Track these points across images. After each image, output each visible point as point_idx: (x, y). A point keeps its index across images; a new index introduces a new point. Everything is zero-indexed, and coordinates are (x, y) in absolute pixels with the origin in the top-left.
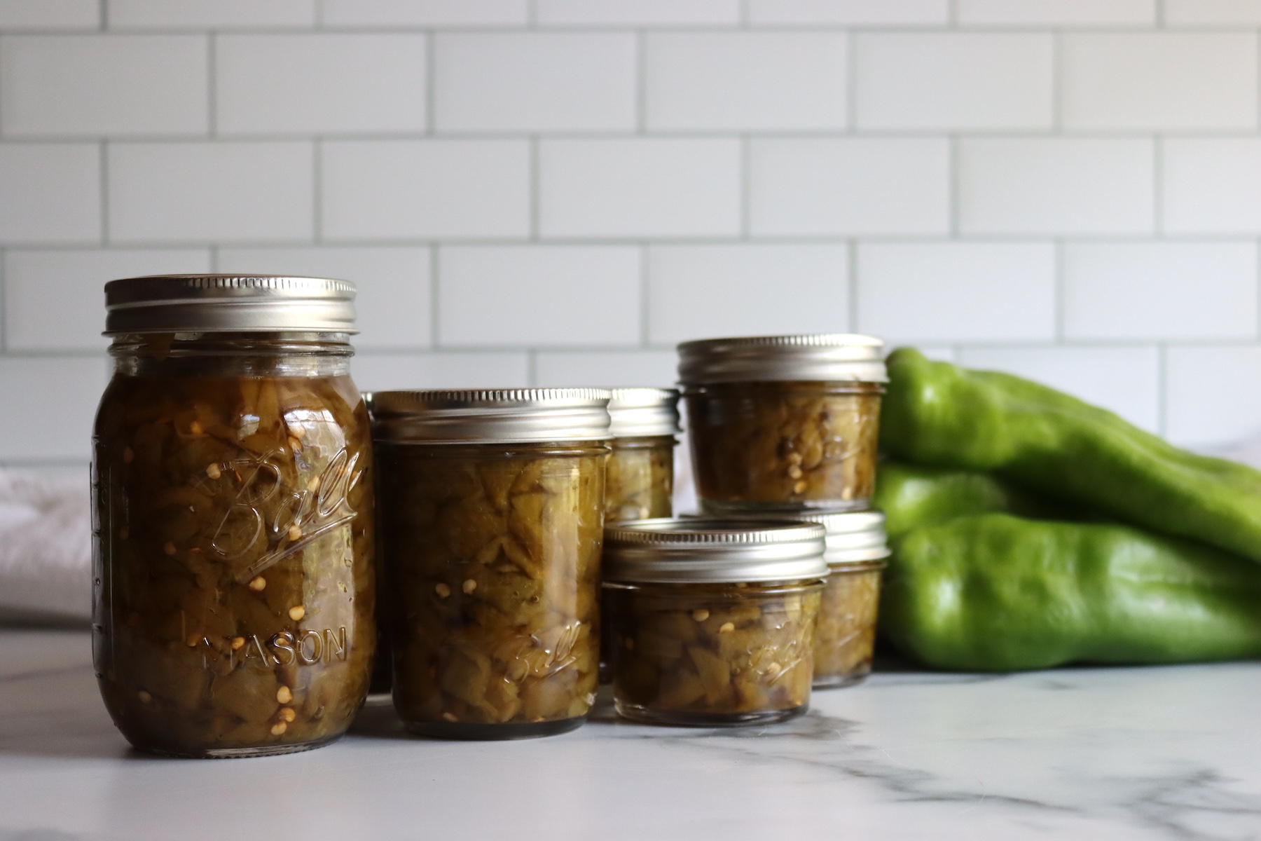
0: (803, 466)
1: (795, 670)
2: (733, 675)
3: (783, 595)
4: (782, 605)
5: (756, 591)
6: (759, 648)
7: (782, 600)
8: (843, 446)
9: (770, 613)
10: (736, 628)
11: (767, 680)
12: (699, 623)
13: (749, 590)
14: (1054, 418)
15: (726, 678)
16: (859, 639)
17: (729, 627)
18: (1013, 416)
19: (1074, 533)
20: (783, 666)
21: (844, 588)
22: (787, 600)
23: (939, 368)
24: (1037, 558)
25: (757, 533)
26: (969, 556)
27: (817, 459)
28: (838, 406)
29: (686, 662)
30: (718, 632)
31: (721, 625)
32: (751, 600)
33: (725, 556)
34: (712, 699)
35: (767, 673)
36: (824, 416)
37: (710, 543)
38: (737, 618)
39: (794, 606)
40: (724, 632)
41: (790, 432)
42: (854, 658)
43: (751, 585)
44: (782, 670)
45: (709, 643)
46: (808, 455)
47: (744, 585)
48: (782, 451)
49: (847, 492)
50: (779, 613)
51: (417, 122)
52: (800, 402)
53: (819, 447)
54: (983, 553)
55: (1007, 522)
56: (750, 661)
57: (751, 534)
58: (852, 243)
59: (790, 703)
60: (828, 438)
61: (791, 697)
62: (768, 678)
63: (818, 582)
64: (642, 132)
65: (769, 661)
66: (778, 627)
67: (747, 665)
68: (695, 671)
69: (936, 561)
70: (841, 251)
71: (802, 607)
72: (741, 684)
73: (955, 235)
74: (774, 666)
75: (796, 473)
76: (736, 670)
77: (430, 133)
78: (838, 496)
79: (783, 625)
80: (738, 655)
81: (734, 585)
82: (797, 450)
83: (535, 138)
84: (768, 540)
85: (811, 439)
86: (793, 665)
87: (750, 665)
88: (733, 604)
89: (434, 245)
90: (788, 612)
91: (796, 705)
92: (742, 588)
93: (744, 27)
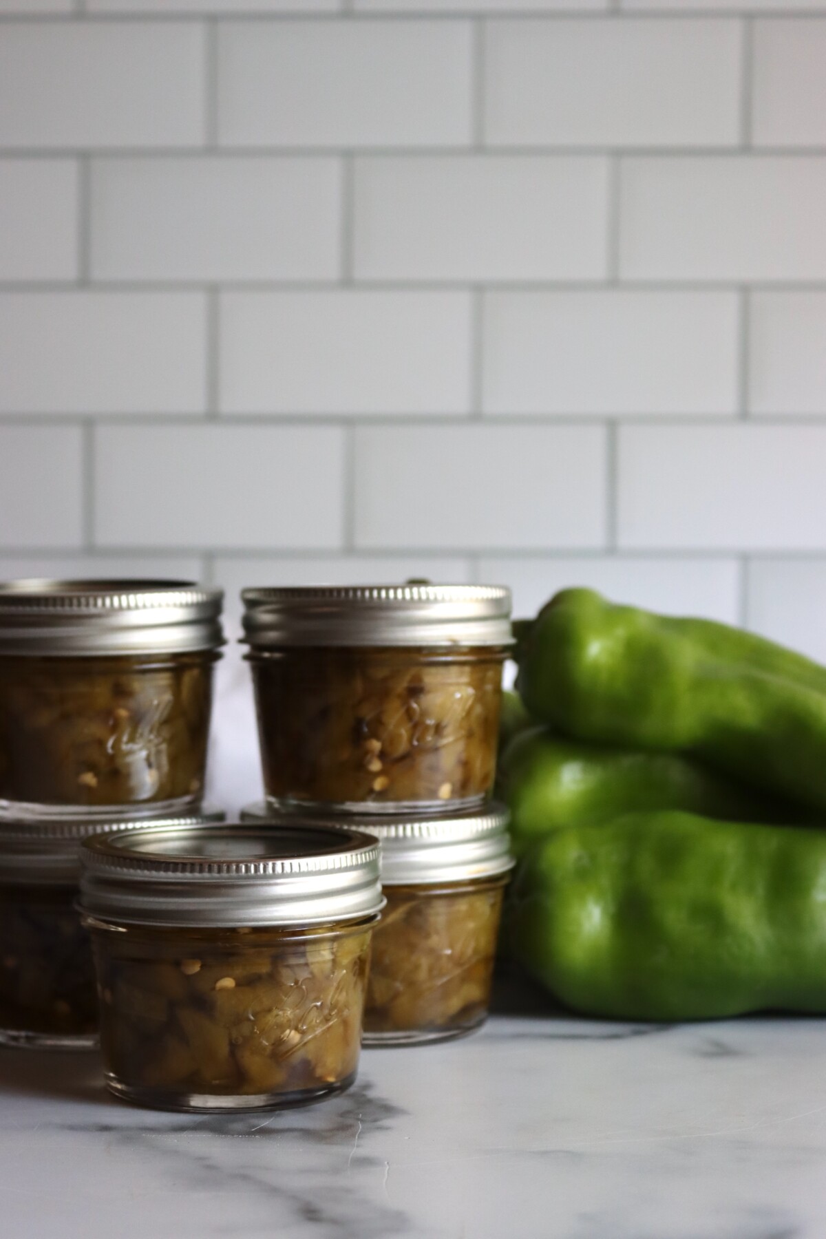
0: (382, 755)
2: (233, 1047)
3: (304, 943)
4: (303, 954)
5: (265, 937)
6: (270, 1010)
7: (302, 949)
8: (438, 729)
9: (288, 966)
10: (238, 984)
11: (279, 1053)
12: (188, 978)
13: (252, 937)
14: (755, 686)
15: (223, 1050)
16: (465, 979)
17: (228, 983)
18: (701, 683)
19: (770, 840)
20: (303, 1033)
21: (439, 915)
22: (308, 948)
23: (617, 613)
24: (715, 875)
26: (628, 869)
27: (402, 747)
28: (431, 678)
29: (172, 1026)
30: (214, 989)
31: (216, 981)
32: (258, 949)
34: (208, 1073)
35: (279, 1042)
36: (416, 691)
38: (239, 971)
39: (319, 957)
40: (221, 989)
41: (368, 713)
42: (455, 1004)
43: (258, 931)
44: (302, 1038)
45: (202, 1002)
46: (392, 740)
47: (246, 931)
48: (358, 736)
49: (445, 790)
50: (299, 965)
51: (68, 270)
52: (381, 673)
53: (404, 732)
54: (646, 865)
55: (686, 823)
56: (256, 1027)
58: (612, 425)
59: (320, 1079)
60: (416, 718)
61: (319, 1072)
62: (281, 1049)
63: (369, 919)
64: (347, 283)
65: (282, 1028)
66: (296, 984)
67: (252, 1032)
68: (184, 1039)
69: (584, 874)
70: (597, 436)
71: (336, 955)
72: (244, 1057)
73: (744, 415)
74: (293, 1036)
75: (376, 766)
76: (237, 1038)
77: (84, 283)
78: (433, 794)
79: (300, 982)
80: (239, 1020)
81: (235, 930)
82: (375, 735)
83: (213, 289)
85: (394, 719)
86: (319, 1031)
87: (256, 1033)
88: (232, 954)
89: (88, 423)
90: (312, 963)
91: (328, 1082)
92: (245, 934)
93: (479, 149)
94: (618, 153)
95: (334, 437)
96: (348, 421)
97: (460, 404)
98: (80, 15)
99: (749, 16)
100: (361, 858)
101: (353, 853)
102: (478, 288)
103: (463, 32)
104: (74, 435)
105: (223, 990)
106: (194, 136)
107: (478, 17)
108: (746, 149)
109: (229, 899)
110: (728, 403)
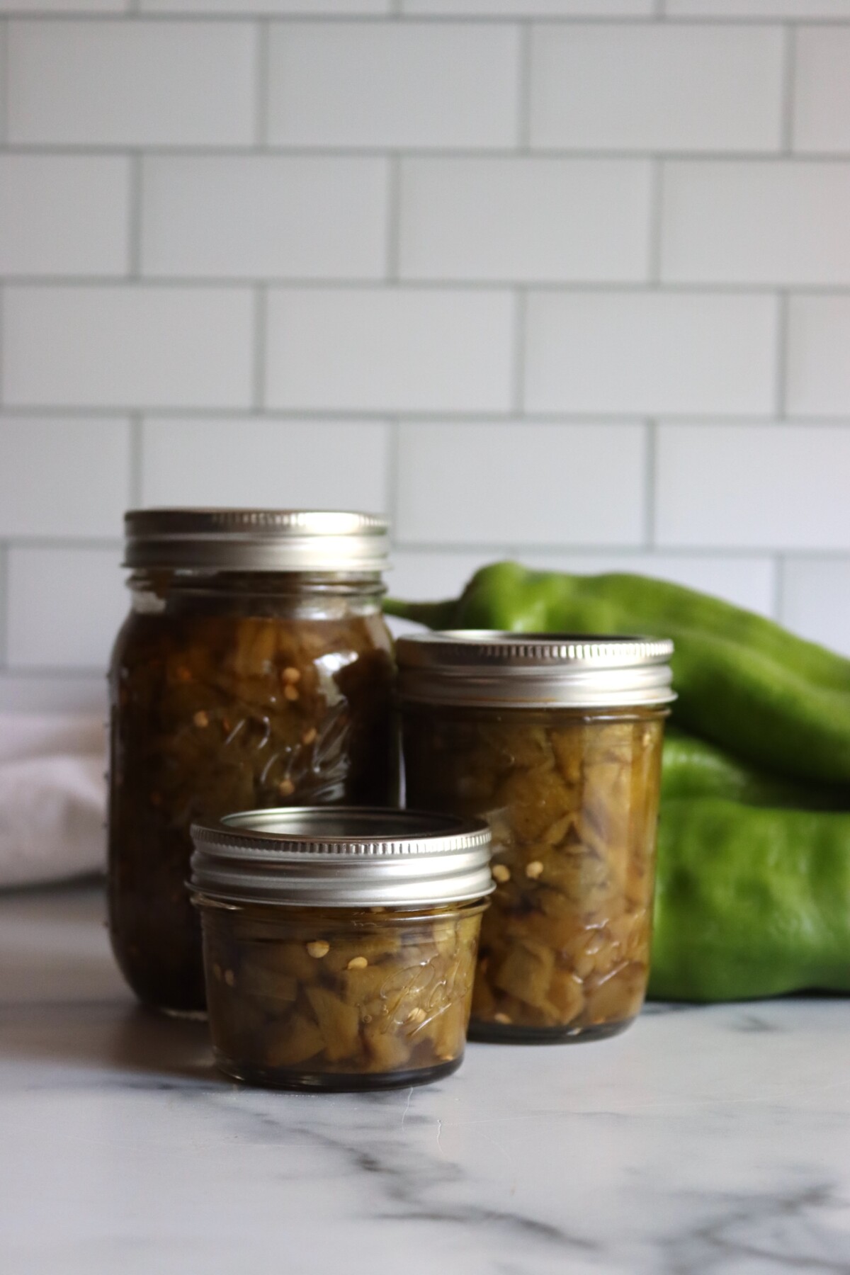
1: (444, 1018)
2: (363, 1025)
3: (431, 923)
4: (430, 935)
6: (398, 990)
7: (428, 928)
9: (413, 945)
10: (369, 964)
11: (407, 1030)
12: (316, 960)
13: (383, 916)
15: (353, 1028)
17: (361, 962)
20: (428, 1012)
22: (437, 928)
24: (759, 854)
25: (397, 844)
26: (674, 851)
29: (302, 1005)
30: (346, 968)
31: (349, 960)
32: (388, 929)
33: (354, 871)
34: (335, 1053)
35: (408, 1021)
37: (335, 855)
38: (371, 950)
39: (444, 936)
40: (352, 969)
43: (390, 910)
44: (427, 1018)
45: (333, 982)
47: (377, 910)
50: (426, 945)
51: (119, 266)
56: (385, 1006)
57: (389, 844)
58: (651, 425)
59: (438, 1058)
61: (440, 1051)
62: (409, 1029)
64: (393, 281)
65: (410, 1006)
66: (423, 964)
67: (382, 1011)
68: (314, 1019)
70: (637, 434)
71: (457, 935)
72: (373, 1036)
74: (417, 1013)
76: (366, 1017)
77: (134, 278)
79: (428, 961)
80: (369, 999)
81: (367, 910)
83: (261, 286)
84: (412, 851)
86: (442, 1010)
87: (385, 1012)
88: (366, 934)
89: (136, 416)
90: (439, 942)
91: (447, 1060)
92: (378, 913)
93: (524, 152)
94: (660, 157)
95: (377, 433)
96: (391, 417)
97: (501, 401)
98: (133, 15)
99: (792, 24)
100: (471, 841)
101: (468, 835)
102: (521, 288)
103: (510, 36)
104: (121, 429)
105: (355, 969)
106: (245, 135)
107: (526, 21)
108: (787, 155)
109: (344, 880)
110: (765, 405)
